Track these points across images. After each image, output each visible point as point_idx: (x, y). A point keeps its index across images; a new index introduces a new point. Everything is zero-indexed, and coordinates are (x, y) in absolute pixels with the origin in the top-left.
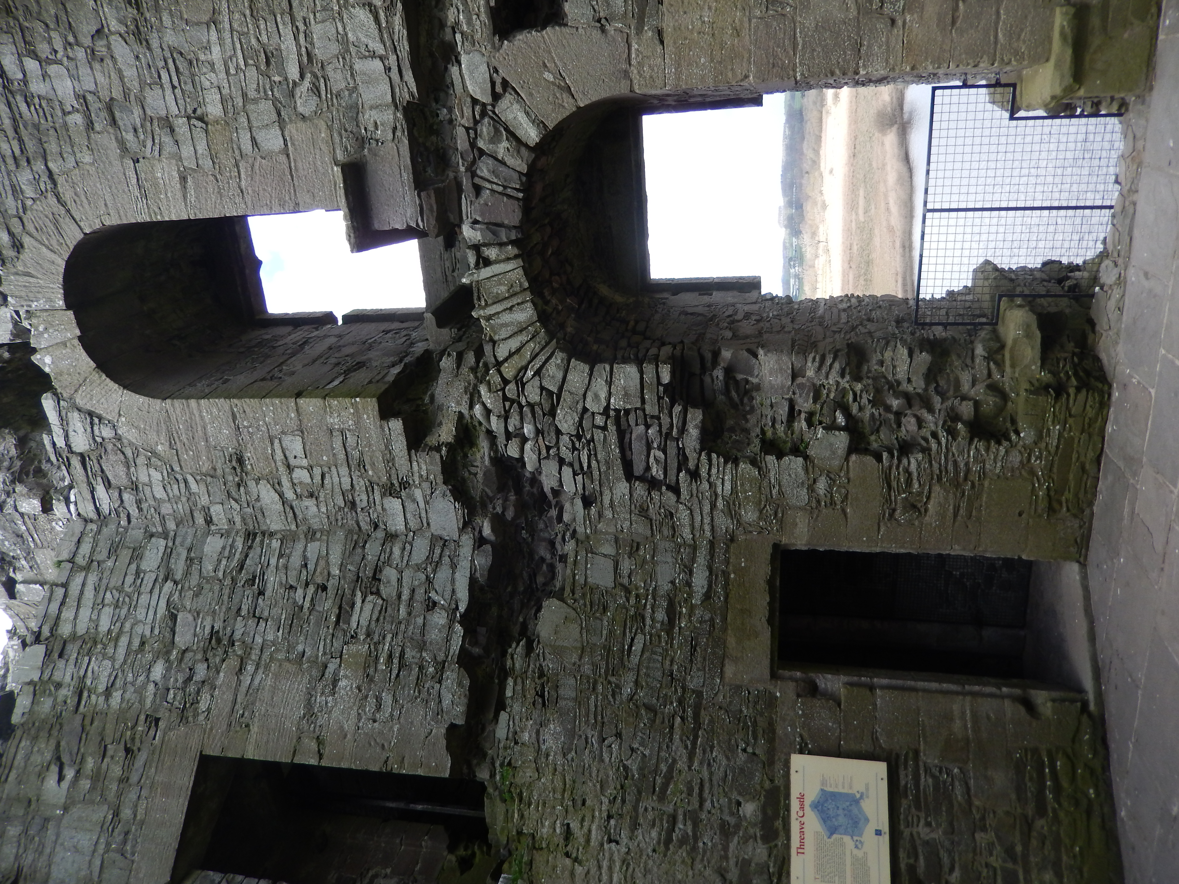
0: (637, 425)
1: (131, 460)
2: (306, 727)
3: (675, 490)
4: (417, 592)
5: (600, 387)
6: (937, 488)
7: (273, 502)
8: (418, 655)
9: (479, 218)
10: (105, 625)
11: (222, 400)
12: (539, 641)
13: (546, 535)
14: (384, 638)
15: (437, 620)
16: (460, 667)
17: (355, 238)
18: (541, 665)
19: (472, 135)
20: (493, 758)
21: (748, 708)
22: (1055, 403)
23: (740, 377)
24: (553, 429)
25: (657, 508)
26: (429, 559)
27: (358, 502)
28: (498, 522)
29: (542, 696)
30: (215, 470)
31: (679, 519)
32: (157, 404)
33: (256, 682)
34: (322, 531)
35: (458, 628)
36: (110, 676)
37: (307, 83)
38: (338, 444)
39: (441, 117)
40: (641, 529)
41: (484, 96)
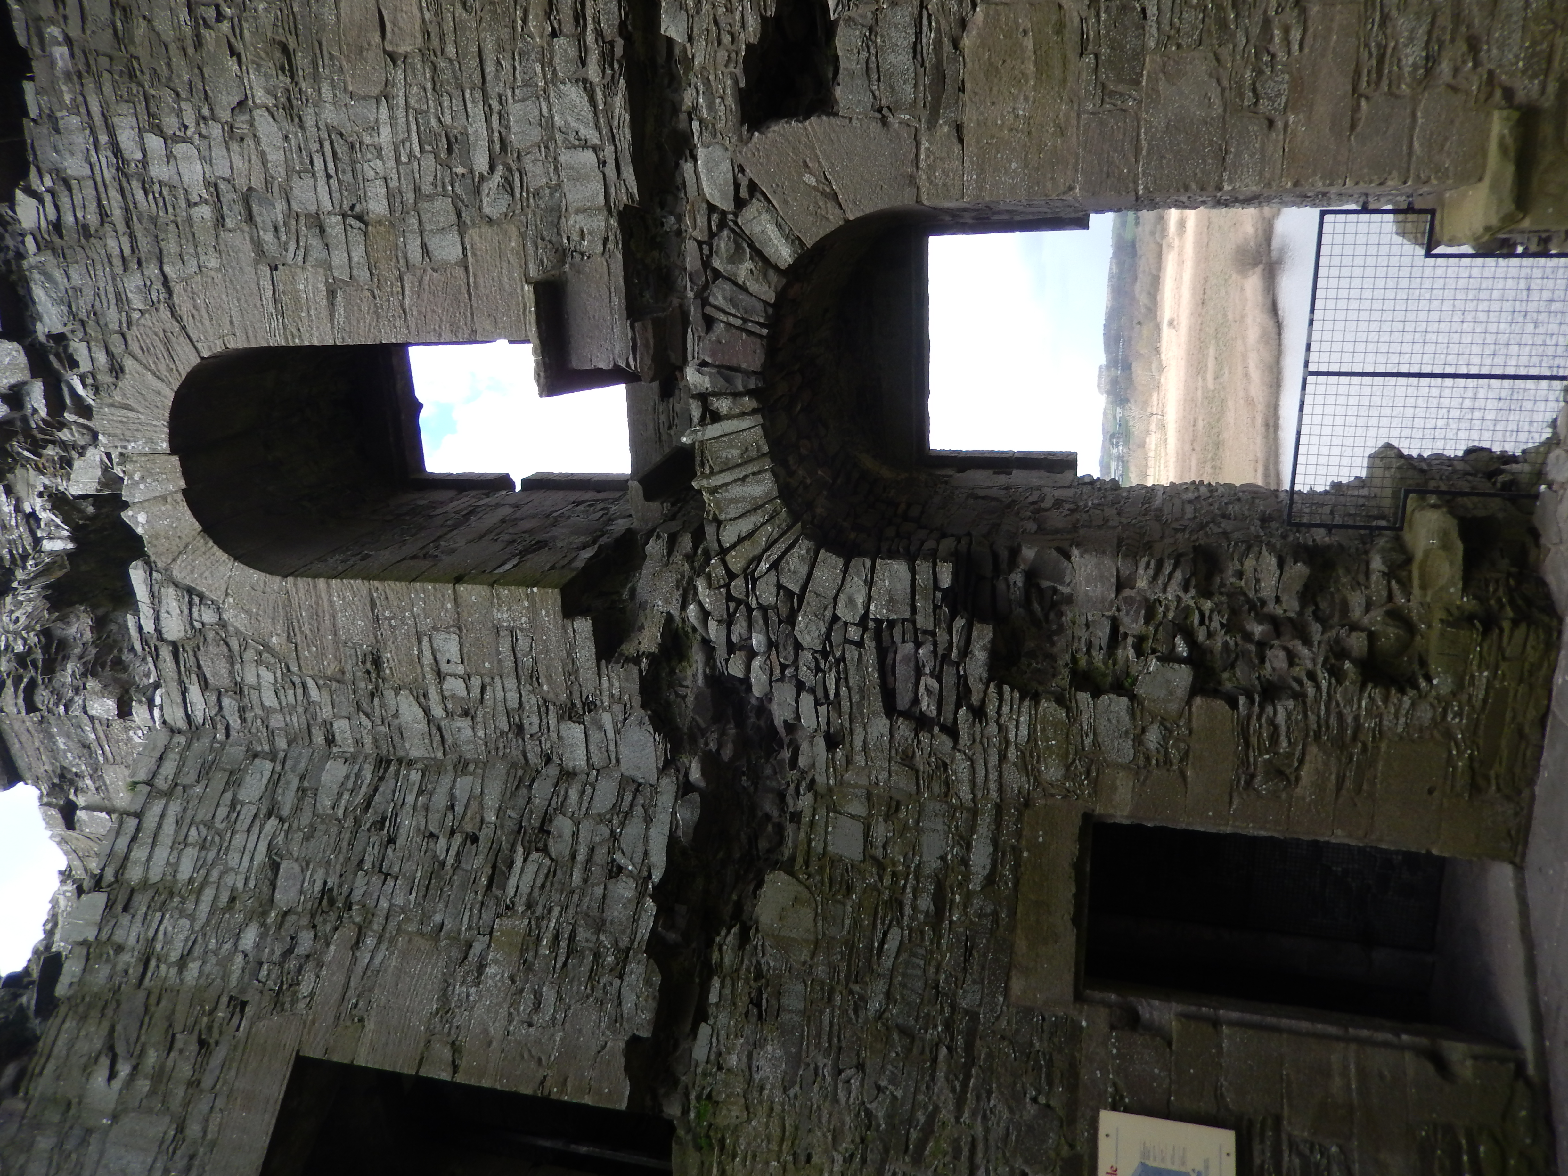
0: (904, 641)
1: (237, 654)
2: (438, 1028)
3: (952, 732)
4: (597, 852)
5: (856, 588)
6: (1313, 750)
7: (415, 720)
8: (594, 938)
9: (709, 360)
10: (185, 871)
11: (359, 581)
12: (757, 930)
13: (774, 784)
14: (550, 911)
15: (621, 891)
16: (649, 957)
17: (546, 377)
18: (758, 963)
19: (706, 251)
20: (687, 1087)
21: (1041, 1040)
22: (1483, 640)
23: (1046, 584)
24: (790, 641)
25: (926, 755)
26: (615, 808)
27: (526, 726)
28: (710, 762)
29: (758, 1005)
30: (343, 673)
31: (955, 773)
32: (275, 582)
33: (377, 960)
34: (476, 763)
35: (649, 903)
36: (187, 939)
37: (497, 178)
38: (505, 647)
39: (667, 228)
40: (903, 782)
41: (724, 203)
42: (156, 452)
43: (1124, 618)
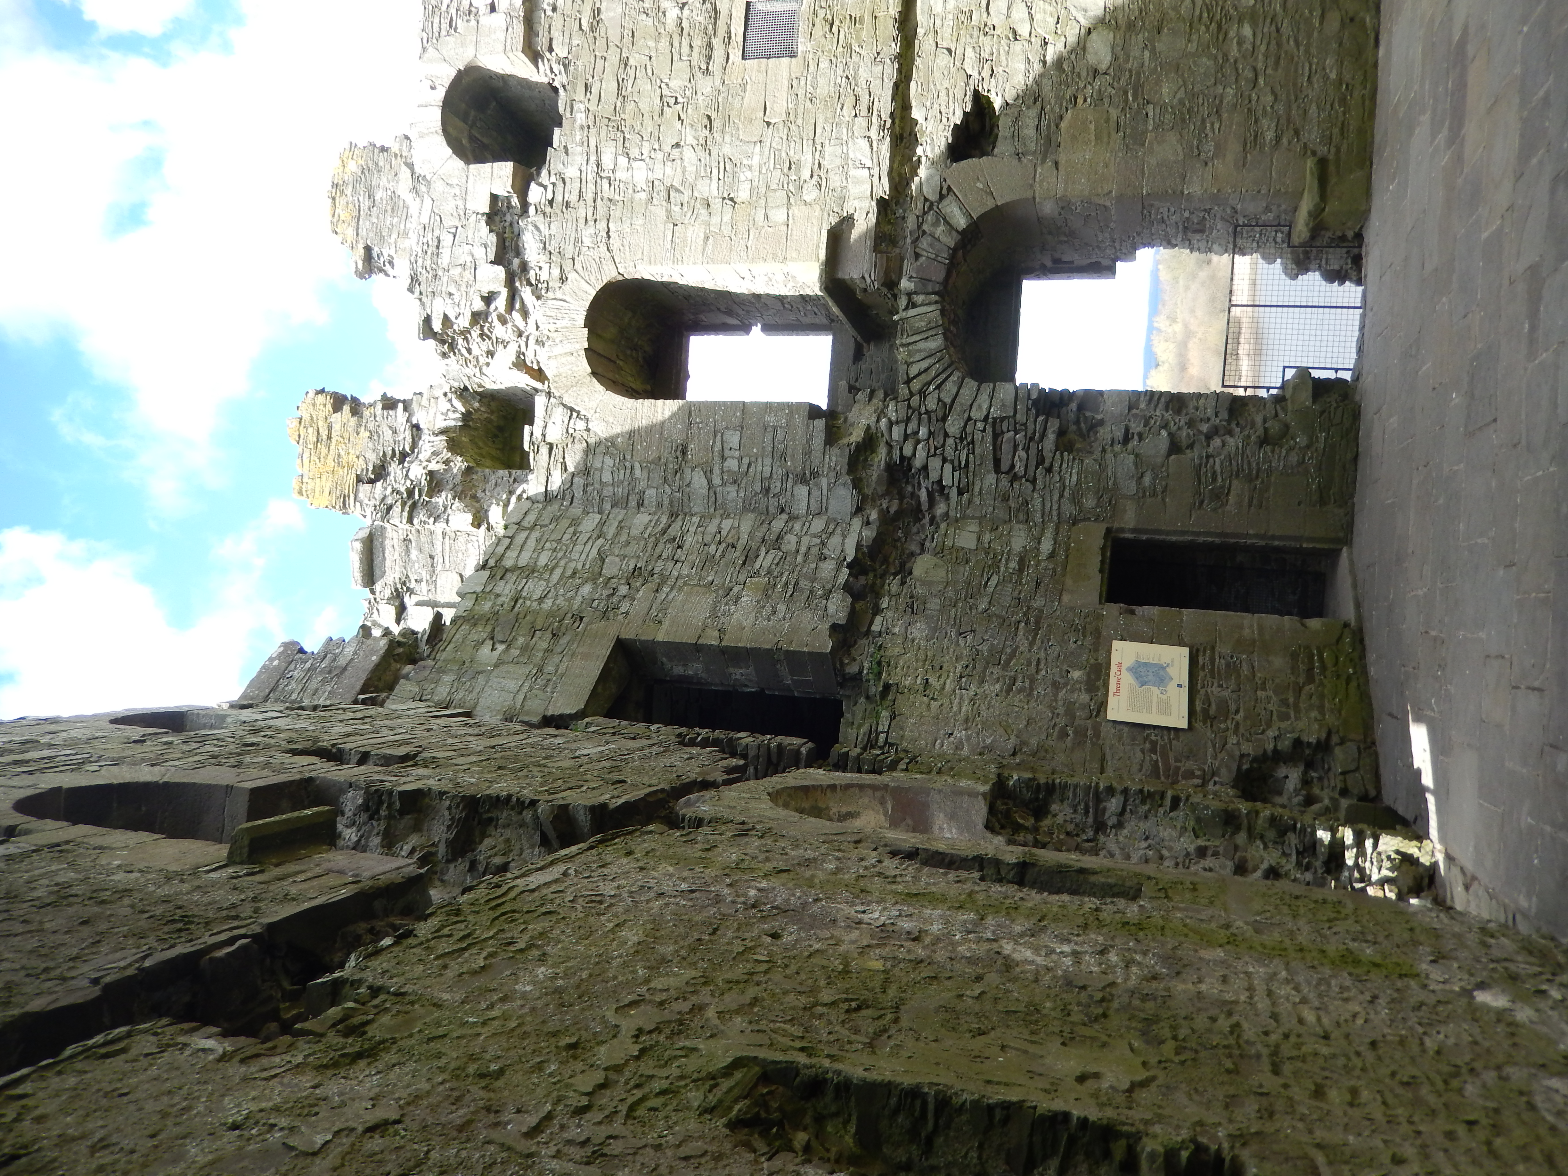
1: (592, 448)
2: (711, 623)
3: (1033, 482)
5: (983, 399)
6: (1235, 482)
7: (701, 488)
8: (810, 584)
9: (914, 275)
10: (543, 561)
12: (912, 577)
14: (782, 575)
15: (827, 566)
16: (844, 591)
18: (912, 590)
19: (920, 221)
20: (862, 662)
21: (1079, 619)
22: (1321, 416)
23: (1088, 414)
24: (942, 432)
25: (1016, 496)
26: (824, 531)
27: (772, 489)
28: (883, 513)
29: (912, 608)
30: (660, 458)
31: (1033, 506)
32: (630, 402)
33: (670, 597)
34: (736, 511)
35: (845, 570)
36: (544, 591)
37: (813, 182)
38: (768, 438)
39: (897, 215)
40: (1001, 514)
41: (933, 197)
42: (574, 326)
43: (1133, 425)
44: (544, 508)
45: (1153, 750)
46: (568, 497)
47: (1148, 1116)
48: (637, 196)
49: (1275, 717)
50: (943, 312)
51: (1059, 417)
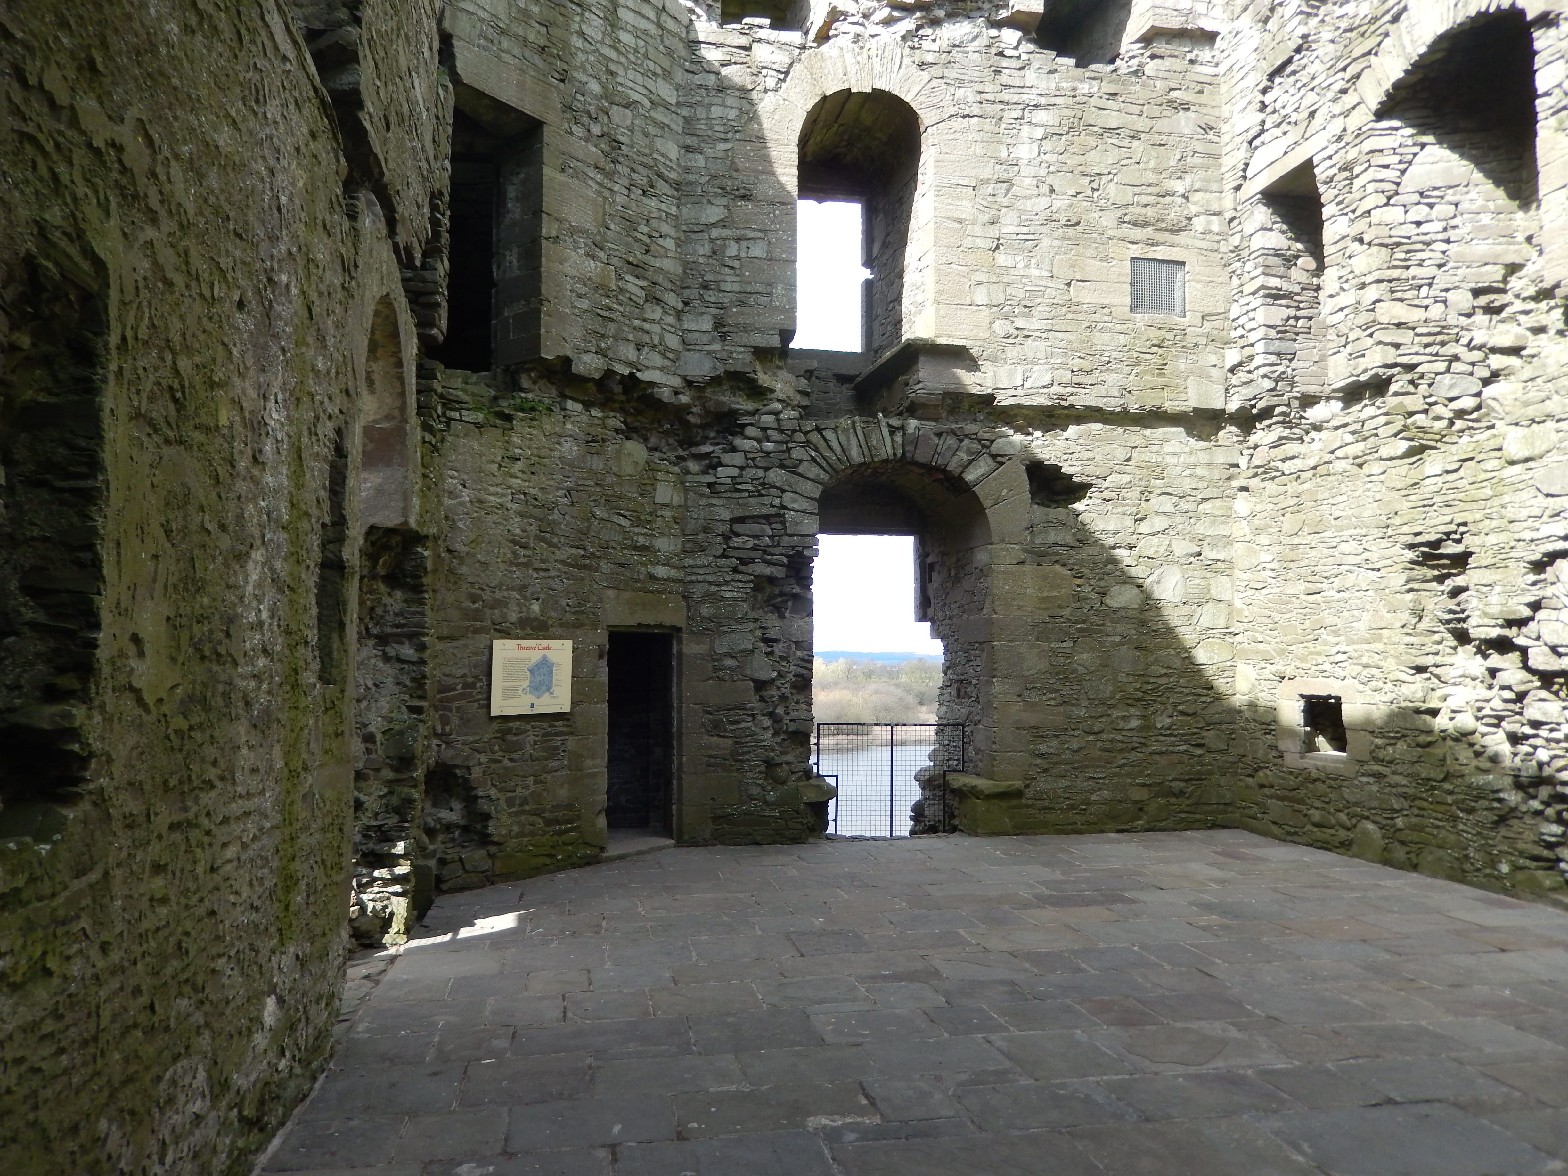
0: (773, 529)
2: (565, 227)
3: (724, 556)
5: (803, 504)
6: (730, 742)
8: (611, 334)
9: (921, 432)
10: (624, 37)
12: (624, 440)
14: (620, 304)
15: (631, 352)
16: (605, 370)
18: (609, 440)
19: (972, 437)
20: (534, 391)
21: (591, 607)
23: (790, 604)
24: (770, 465)
25: (708, 540)
26: (667, 348)
27: (708, 292)
28: (687, 408)
29: (592, 441)
30: (737, 171)
31: (700, 556)
32: (794, 137)
33: (590, 182)
34: (683, 254)
35: (626, 371)
36: (593, 38)
37: (1012, 330)
38: (759, 287)
39: (978, 414)
40: (691, 526)
41: (994, 448)
42: (873, 77)
43: (780, 645)
44: (681, 39)
45: (466, 686)
46: (693, 68)
47: (109, 708)
48: (1004, 148)
49: (509, 794)
50: (886, 461)
51: (787, 577)
